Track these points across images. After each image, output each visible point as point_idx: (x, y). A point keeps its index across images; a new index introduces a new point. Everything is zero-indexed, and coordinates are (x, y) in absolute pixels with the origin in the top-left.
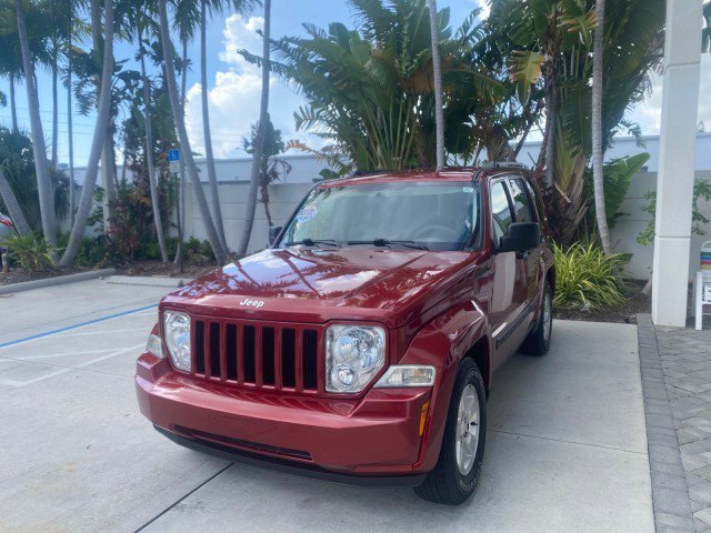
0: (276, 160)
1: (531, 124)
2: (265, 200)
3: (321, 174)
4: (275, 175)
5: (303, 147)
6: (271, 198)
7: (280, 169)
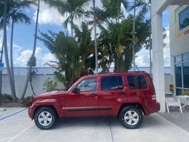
0: (34, 68)
1: (111, 63)
2: (31, 80)
3: (54, 73)
4: (34, 72)
5: (49, 65)
6: (33, 80)
7: (35, 71)
